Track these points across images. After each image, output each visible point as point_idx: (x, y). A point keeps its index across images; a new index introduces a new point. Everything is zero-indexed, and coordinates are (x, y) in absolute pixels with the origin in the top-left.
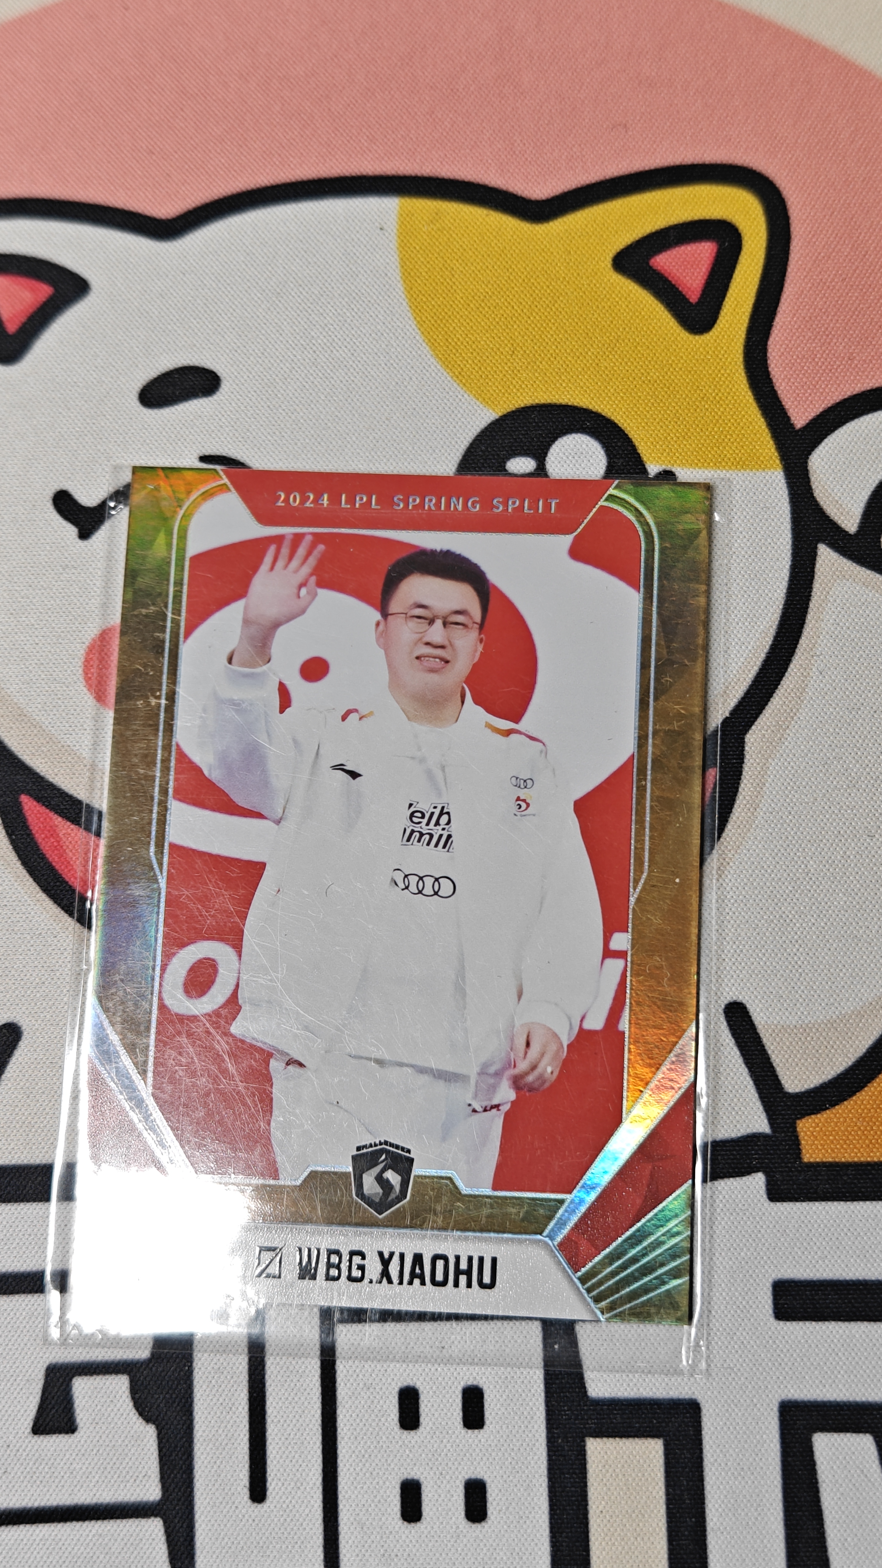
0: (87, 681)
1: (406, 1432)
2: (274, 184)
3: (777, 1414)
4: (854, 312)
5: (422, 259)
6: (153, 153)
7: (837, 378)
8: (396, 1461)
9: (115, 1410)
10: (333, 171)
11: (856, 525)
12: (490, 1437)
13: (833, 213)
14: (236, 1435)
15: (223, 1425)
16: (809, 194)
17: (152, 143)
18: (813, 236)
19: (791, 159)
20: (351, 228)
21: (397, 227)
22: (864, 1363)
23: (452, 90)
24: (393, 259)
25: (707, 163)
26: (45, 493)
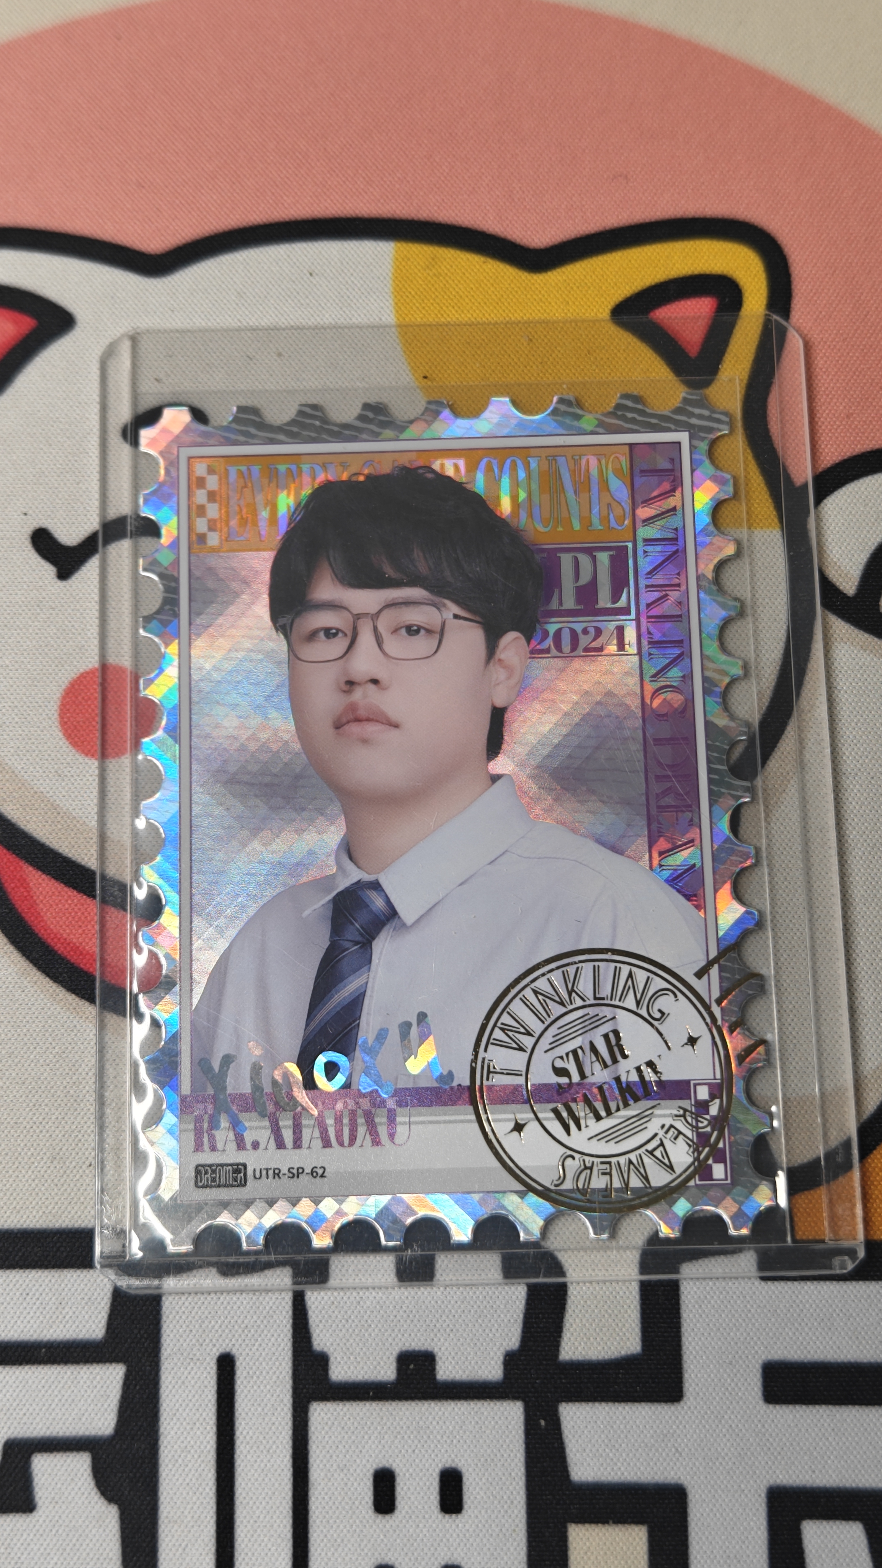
0: (62, 726)
1: (380, 1516)
2: (267, 223)
3: (765, 1500)
4: (854, 373)
5: (417, 305)
6: (143, 187)
7: (837, 438)
8: (369, 1546)
9: (76, 1489)
10: (328, 212)
11: (854, 588)
12: (467, 1522)
13: (835, 271)
14: (202, 1517)
15: (189, 1507)
16: (811, 252)
17: (143, 176)
18: (815, 294)
19: (793, 215)
20: (346, 271)
21: (393, 271)
22: (855, 1448)
23: (451, 134)
24: (387, 304)
25: (708, 217)
26: (23, 530)
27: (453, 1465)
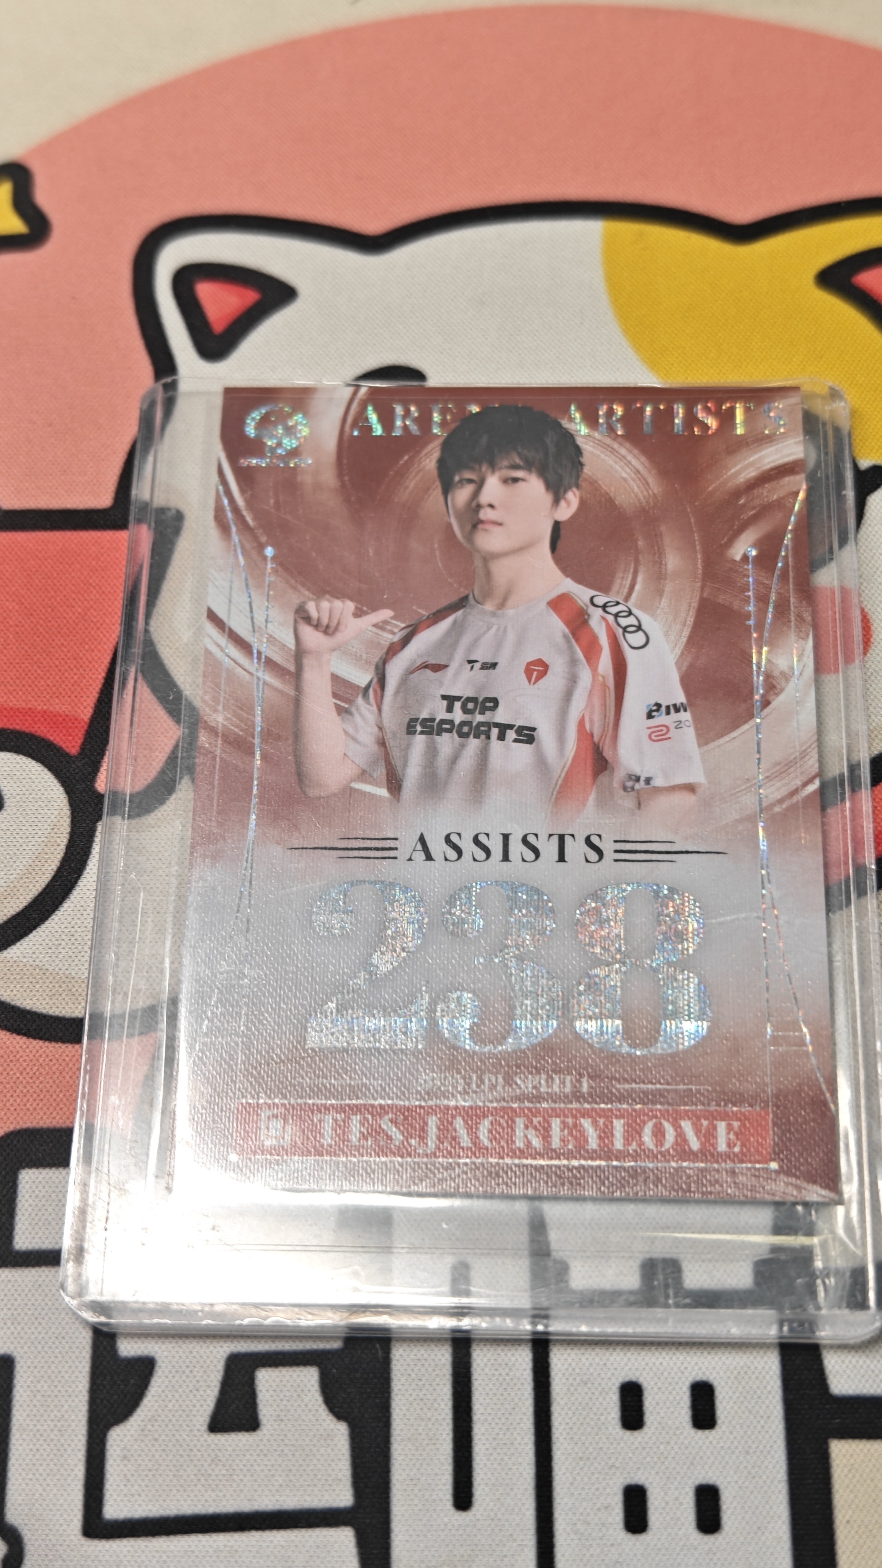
1: (628, 1432)
8: (617, 1464)
9: (303, 1405)
12: (722, 1438)
14: (439, 1434)
15: (423, 1424)
21: (602, 247)
27: (704, 1378)
